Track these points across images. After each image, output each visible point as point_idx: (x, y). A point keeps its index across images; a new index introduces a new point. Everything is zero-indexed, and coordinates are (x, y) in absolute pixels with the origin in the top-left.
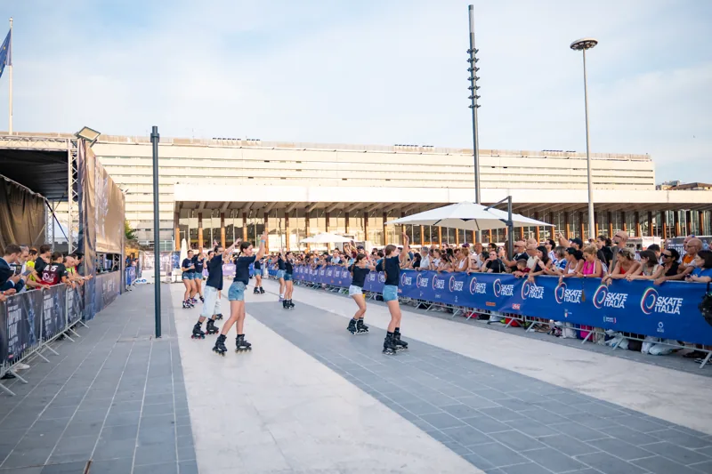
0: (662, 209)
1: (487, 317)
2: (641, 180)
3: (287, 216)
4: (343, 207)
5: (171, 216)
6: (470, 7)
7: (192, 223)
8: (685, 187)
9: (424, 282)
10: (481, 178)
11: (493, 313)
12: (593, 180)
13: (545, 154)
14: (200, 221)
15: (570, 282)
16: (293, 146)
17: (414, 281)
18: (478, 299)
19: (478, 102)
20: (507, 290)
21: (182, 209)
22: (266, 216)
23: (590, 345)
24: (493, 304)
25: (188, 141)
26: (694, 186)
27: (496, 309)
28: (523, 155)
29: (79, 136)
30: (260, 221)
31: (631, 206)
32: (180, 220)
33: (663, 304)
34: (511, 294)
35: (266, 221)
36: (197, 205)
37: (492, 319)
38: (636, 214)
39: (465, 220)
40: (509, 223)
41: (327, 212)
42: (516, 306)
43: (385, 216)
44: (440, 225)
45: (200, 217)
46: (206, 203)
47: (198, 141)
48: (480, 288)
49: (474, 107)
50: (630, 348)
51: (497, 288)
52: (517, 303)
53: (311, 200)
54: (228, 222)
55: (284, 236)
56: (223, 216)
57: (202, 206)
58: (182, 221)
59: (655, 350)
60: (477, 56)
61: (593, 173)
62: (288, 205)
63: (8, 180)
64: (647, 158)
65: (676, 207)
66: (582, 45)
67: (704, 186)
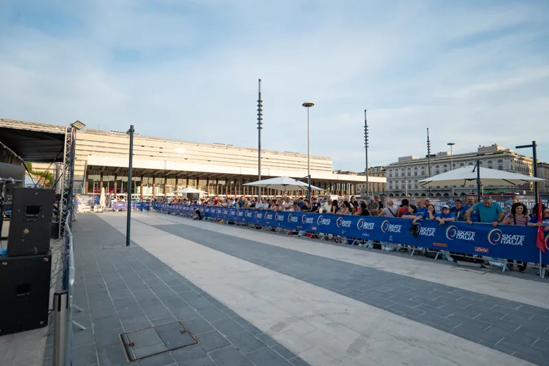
0: (336, 182)
1: (297, 233)
2: (327, 169)
3: (154, 177)
4: (185, 173)
5: (82, 173)
6: (260, 80)
7: (96, 178)
8: (343, 173)
9: (259, 216)
10: (262, 163)
11: (301, 231)
12: (310, 167)
13: (285, 153)
14: (102, 177)
15: (345, 217)
16: (158, 139)
17: (253, 215)
18: (293, 225)
19: (262, 126)
20: (309, 220)
21: (91, 170)
22: (142, 176)
23: (355, 246)
24: (301, 227)
25: (96, 131)
26: (347, 173)
27: (302, 230)
28: (276, 153)
29: (73, 126)
30: (138, 179)
31: (323, 180)
32: (89, 176)
33: (392, 228)
34: (312, 222)
35: (142, 179)
36: (101, 168)
37: (300, 234)
38: (325, 184)
39: (284, 185)
40: (309, 188)
41: (177, 175)
42: (314, 228)
43: (208, 179)
44: (268, 187)
45: (102, 175)
46: (107, 167)
47: (102, 132)
48: (295, 219)
49: (259, 128)
50: (374, 248)
51: (304, 219)
52: (314, 226)
53: (168, 169)
54: (119, 178)
55: (151, 188)
56: (116, 176)
57: (104, 169)
58: (90, 177)
59: (387, 249)
60: (262, 104)
61: (310, 164)
62: (155, 171)
63: (5, 147)
64: (329, 159)
65: (341, 182)
66: (307, 105)
67: (351, 173)
